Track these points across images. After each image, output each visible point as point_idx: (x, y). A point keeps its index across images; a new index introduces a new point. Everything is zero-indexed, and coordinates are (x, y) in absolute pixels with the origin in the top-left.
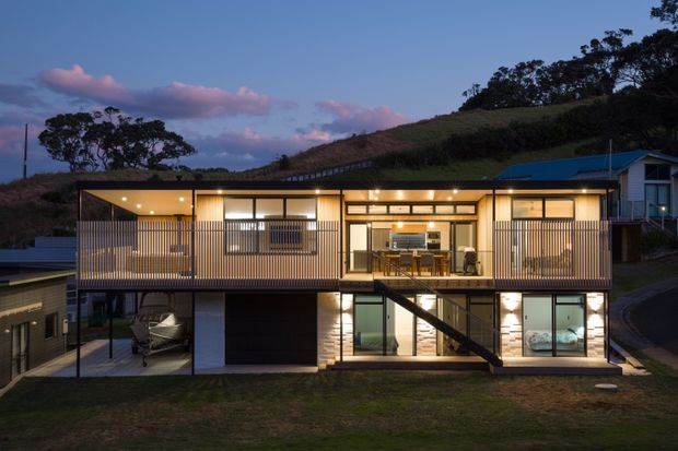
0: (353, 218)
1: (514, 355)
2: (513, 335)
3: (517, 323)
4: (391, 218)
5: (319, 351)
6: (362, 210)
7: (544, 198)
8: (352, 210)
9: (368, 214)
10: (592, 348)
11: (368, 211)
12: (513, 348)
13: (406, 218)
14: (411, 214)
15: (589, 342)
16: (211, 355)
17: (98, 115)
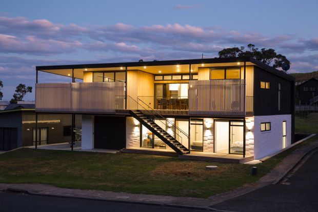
0: (157, 82)
1: (210, 151)
2: (209, 141)
3: (211, 135)
4: (173, 82)
5: (127, 144)
6: (161, 78)
7: (225, 68)
8: (157, 78)
9: (163, 80)
10: (248, 150)
11: (163, 78)
12: (209, 148)
13: (180, 82)
14: (182, 79)
15: (246, 147)
16: (87, 143)
17: (243, 48)
